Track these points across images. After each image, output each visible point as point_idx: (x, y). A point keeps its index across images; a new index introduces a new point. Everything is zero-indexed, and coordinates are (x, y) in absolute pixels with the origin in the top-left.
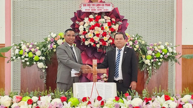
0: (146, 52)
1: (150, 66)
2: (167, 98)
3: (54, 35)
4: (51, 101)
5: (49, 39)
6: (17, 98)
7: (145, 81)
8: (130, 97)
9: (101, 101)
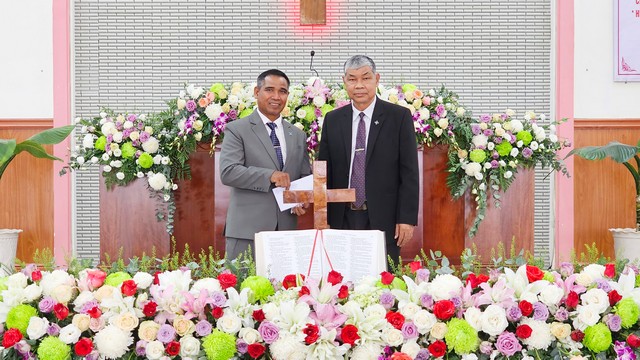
0: (471, 140)
1: (482, 181)
2: (534, 275)
3: (195, 92)
4: (191, 285)
5: (182, 104)
6: (92, 276)
7: (466, 226)
8: (426, 271)
9: (339, 286)
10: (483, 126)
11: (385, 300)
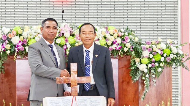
0: (141, 53)
1: (147, 73)
3: (6, 31)
7: (139, 95)
10: (147, 46)
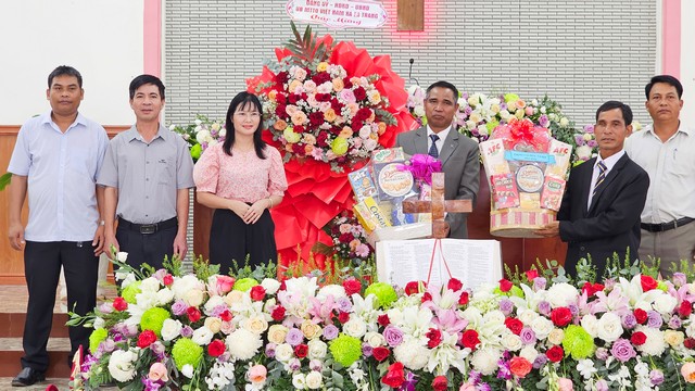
0: (575, 151)
4: (317, 291)
6: (221, 282)
8: (543, 280)
9: (459, 293)
10: (587, 137)
11: (504, 306)
